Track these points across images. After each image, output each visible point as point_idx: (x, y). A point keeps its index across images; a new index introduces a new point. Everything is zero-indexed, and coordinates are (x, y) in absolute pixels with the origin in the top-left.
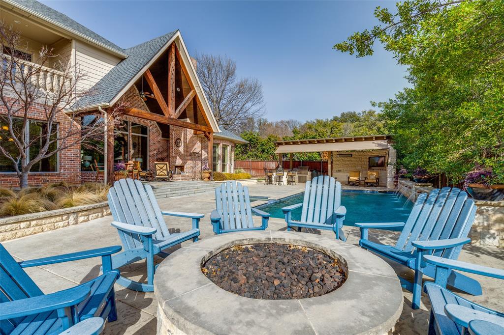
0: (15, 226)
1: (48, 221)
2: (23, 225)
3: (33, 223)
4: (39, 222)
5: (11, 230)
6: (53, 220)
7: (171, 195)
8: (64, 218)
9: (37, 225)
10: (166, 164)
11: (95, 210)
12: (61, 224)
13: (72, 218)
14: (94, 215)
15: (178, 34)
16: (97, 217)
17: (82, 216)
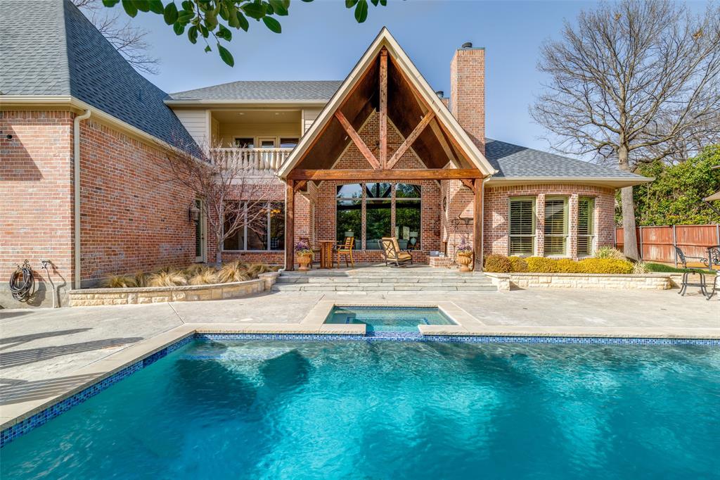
0: (84, 296)
1: (108, 296)
2: (89, 296)
3: (96, 296)
4: (101, 296)
5: (82, 299)
6: (112, 296)
7: (345, 288)
8: (123, 296)
9: (98, 298)
10: (391, 241)
11: (160, 293)
12: (119, 301)
13: (131, 296)
14: (158, 298)
15: (386, 34)
16: (162, 300)
17: (141, 297)
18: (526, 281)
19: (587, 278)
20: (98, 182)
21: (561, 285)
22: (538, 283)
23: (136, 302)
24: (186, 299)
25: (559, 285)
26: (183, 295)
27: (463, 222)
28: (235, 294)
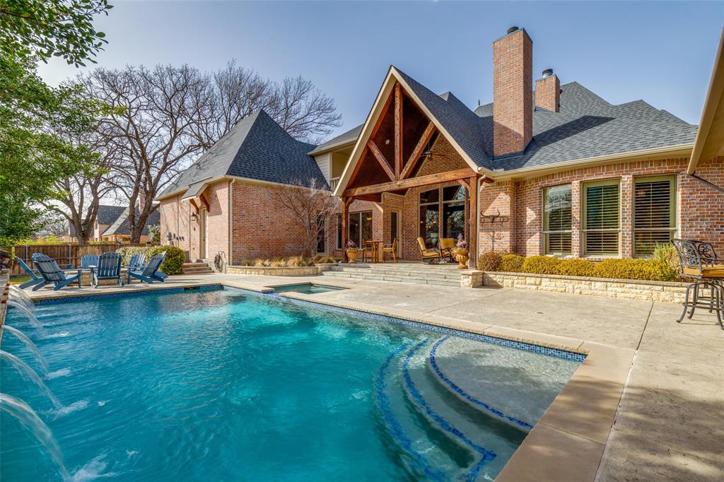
15: (392, 71)
16: (255, 274)
18: (510, 281)
19: (588, 282)
20: (244, 212)
21: (552, 288)
22: (525, 284)
23: (246, 273)
24: (264, 274)
25: (550, 288)
26: (263, 272)
27: (489, 220)
28: (290, 274)
